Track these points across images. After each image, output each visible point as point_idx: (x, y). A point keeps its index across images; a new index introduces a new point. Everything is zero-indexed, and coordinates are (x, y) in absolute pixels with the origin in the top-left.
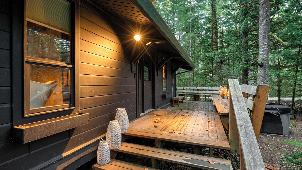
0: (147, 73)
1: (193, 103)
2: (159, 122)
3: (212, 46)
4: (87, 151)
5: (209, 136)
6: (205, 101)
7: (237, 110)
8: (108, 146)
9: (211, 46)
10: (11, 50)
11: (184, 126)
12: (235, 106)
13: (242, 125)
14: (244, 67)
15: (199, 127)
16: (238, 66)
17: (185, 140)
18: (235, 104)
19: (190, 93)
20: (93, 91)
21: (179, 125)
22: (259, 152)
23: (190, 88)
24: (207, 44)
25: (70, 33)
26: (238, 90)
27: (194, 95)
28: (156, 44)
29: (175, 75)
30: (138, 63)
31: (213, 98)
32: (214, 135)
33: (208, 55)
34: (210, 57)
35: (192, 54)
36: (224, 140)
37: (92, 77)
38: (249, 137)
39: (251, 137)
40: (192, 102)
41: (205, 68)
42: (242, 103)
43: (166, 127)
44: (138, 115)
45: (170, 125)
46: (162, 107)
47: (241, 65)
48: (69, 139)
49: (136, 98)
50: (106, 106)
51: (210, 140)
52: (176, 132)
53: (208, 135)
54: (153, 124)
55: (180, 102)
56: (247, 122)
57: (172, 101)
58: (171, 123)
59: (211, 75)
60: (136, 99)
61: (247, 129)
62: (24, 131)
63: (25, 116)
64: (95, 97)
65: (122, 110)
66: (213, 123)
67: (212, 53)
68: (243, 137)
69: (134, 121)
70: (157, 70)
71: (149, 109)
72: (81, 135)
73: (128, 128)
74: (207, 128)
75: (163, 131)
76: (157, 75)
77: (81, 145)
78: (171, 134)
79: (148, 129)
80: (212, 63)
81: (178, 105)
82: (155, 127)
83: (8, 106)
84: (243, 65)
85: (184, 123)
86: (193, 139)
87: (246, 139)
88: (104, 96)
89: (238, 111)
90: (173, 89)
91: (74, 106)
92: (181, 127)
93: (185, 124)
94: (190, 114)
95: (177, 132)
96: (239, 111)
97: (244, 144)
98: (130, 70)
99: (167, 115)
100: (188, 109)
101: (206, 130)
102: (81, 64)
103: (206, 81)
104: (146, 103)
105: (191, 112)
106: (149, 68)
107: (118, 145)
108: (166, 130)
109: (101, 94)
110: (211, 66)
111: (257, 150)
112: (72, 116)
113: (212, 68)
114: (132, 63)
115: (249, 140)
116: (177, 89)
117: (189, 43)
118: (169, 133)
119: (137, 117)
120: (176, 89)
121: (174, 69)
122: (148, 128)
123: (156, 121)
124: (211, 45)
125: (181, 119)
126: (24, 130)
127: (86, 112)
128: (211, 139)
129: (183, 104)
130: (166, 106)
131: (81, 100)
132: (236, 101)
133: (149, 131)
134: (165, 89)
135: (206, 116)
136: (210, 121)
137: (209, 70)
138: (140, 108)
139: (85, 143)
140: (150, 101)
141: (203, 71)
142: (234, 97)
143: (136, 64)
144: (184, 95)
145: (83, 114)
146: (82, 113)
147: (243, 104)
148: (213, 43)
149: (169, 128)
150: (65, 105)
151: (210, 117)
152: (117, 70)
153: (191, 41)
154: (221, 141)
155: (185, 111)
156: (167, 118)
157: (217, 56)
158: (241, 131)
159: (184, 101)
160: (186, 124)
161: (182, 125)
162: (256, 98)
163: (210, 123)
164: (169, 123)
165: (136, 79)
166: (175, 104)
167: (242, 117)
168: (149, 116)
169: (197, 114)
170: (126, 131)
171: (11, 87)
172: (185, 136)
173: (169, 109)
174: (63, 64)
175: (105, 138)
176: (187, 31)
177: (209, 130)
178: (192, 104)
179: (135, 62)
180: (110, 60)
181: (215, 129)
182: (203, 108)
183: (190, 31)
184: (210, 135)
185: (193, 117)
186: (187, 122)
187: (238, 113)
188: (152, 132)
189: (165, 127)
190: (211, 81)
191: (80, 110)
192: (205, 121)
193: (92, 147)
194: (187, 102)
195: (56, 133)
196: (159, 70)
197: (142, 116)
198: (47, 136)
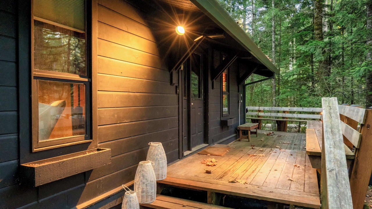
0: (196, 82)
1: (274, 136)
2: (215, 165)
3: (313, 31)
4: (108, 204)
5: (291, 189)
6: (299, 131)
7: (329, 146)
8: (137, 200)
9: (309, 32)
10: (17, 62)
11: (253, 172)
12: (327, 141)
13: (333, 170)
14: (369, 70)
15: (278, 174)
16: (357, 69)
17: (252, 193)
18: (326, 137)
19: (270, 117)
20: (116, 115)
21: (246, 171)
22: (351, 208)
23: (270, 108)
24: (303, 28)
25: (84, 30)
26: (334, 116)
27: (277, 122)
28: (210, 38)
29: (244, 86)
30: (182, 69)
31: (309, 126)
32: (300, 187)
33: (303, 48)
34: (307, 52)
35: (276, 46)
36: (313, 194)
37: (115, 95)
38: (340, 186)
39: (343, 186)
40: (273, 133)
41: (298, 72)
42: (337, 136)
43: (225, 174)
44: (181, 153)
45: (232, 170)
46: (221, 141)
47: (363, 66)
48: (85, 186)
49: (178, 126)
50: (134, 139)
51: (291, 194)
52: (239, 181)
53: (289, 187)
54: (205, 168)
55: (252, 133)
56: (341, 165)
57: (239, 131)
58: (233, 167)
59: (310, 84)
60: (178, 128)
61: (339, 175)
62: (35, 170)
63: (34, 150)
64: (118, 124)
65: (157, 145)
66: (301, 169)
67: (311, 44)
68: (331, 187)
69: (175, 163)
70: (212, 79)
71: (200, 144)
72: (100, 180)
73: (166, 173)
74: (290, 175)
75: (219, 179)
76: (213, 88)
77: (99, 195)
78: (231, 184)
79: (196, 176)
80: (312, 62)
81: (248, 138)
82: (208, 172)
83: (14, 137)
84: (367, 66)
85: (253, 168)
86: (265, 191)
87: (335, 189)
88: (131, 123)
89: (329, 149)
90: (239, 110)
91: (91, 138)
92: (248, 173)
93: (255, 169)
94: (266, 153)
95: (242, 182)
96: (332, 149)
97: (332, 196)
98: (169, 81)
99: (227, 155)
100: (264, 146)
101: (288, 179)
102: (99, 76)
103: (301, 95)
104: (194, 134)
105: (269, 149)
106: (200, 76)
107: (152, 199)
108: (224, 177)
109: (126, 120)
110: (310, 67)
111: (349, 205)
112: (89, 152)
113: (313, 71)
114: (173, 70)
115: (340, 190)
116: (247, 111)
117: (271, 26)
118: (229, 182)
119: (179, 156)
120: (245, 111)
121: (241, 75)
122: (196, 174)
123: (210, 164)
124: (310, 29)
125: (250, 161)
126: (35, 168)
127: (107, 146)
128: (293, 193)
129: (257, 137)
130: (227, 140)
131: (100, 129)
132: (329, 133)
133: (198, 178)
134: (225, 109)
135: (292, 157)
136: (297, 165)
137: (306, 74)
138: (185, 142)
139: (105, 193)
140: (201, 132)
141: (295, 76)
142: (327, 127)
143: (178, 71)
144: (260, 120)
145: (103, 150)
146: (102, 148)
147: (339, 137)
148: (315, 26)
149: (229, 174)
150: (80, 137)
151: (299, 158)
152: (148, 81)
153: (275, 23)
154: (308, 195)
155: (257, 148)
156: (228, 159)
157: (321, 49)
158: (329, 178)
159: (259, 131)
160: (257, 170)
161: (250, 170)
162: (363, 129)
163: (296, 168)
164: (231, 167)
165: (177, 95)
166: (244, 136)
167: (334, 158)
168: (199, 156)
169: (277, 154)
170: (162, 178)
171: (18, 111)
172: (253, 186)
173: (232, 144)
174: (77, 77)
175: (132, 187)
176: (267, 5)
177: (292, 179)
178: (273, 138)
179: (176, 69)
180: (139, 67)
181: (303, 178)
182: (291, 144)
183: (273, 5)
184: (293, 186)
185: (271, 159)
186: (259, 166)
187: (329, 151)
188: (203, 180)
189: (223, 173)
190: (310, 95)
191: (98, 144)
192: (288, 166)
193: (114, 199)
194: (265, 133)
195: (71, 175)
196: (216, 79)
197: (187, 156)
198: (60, 179)
